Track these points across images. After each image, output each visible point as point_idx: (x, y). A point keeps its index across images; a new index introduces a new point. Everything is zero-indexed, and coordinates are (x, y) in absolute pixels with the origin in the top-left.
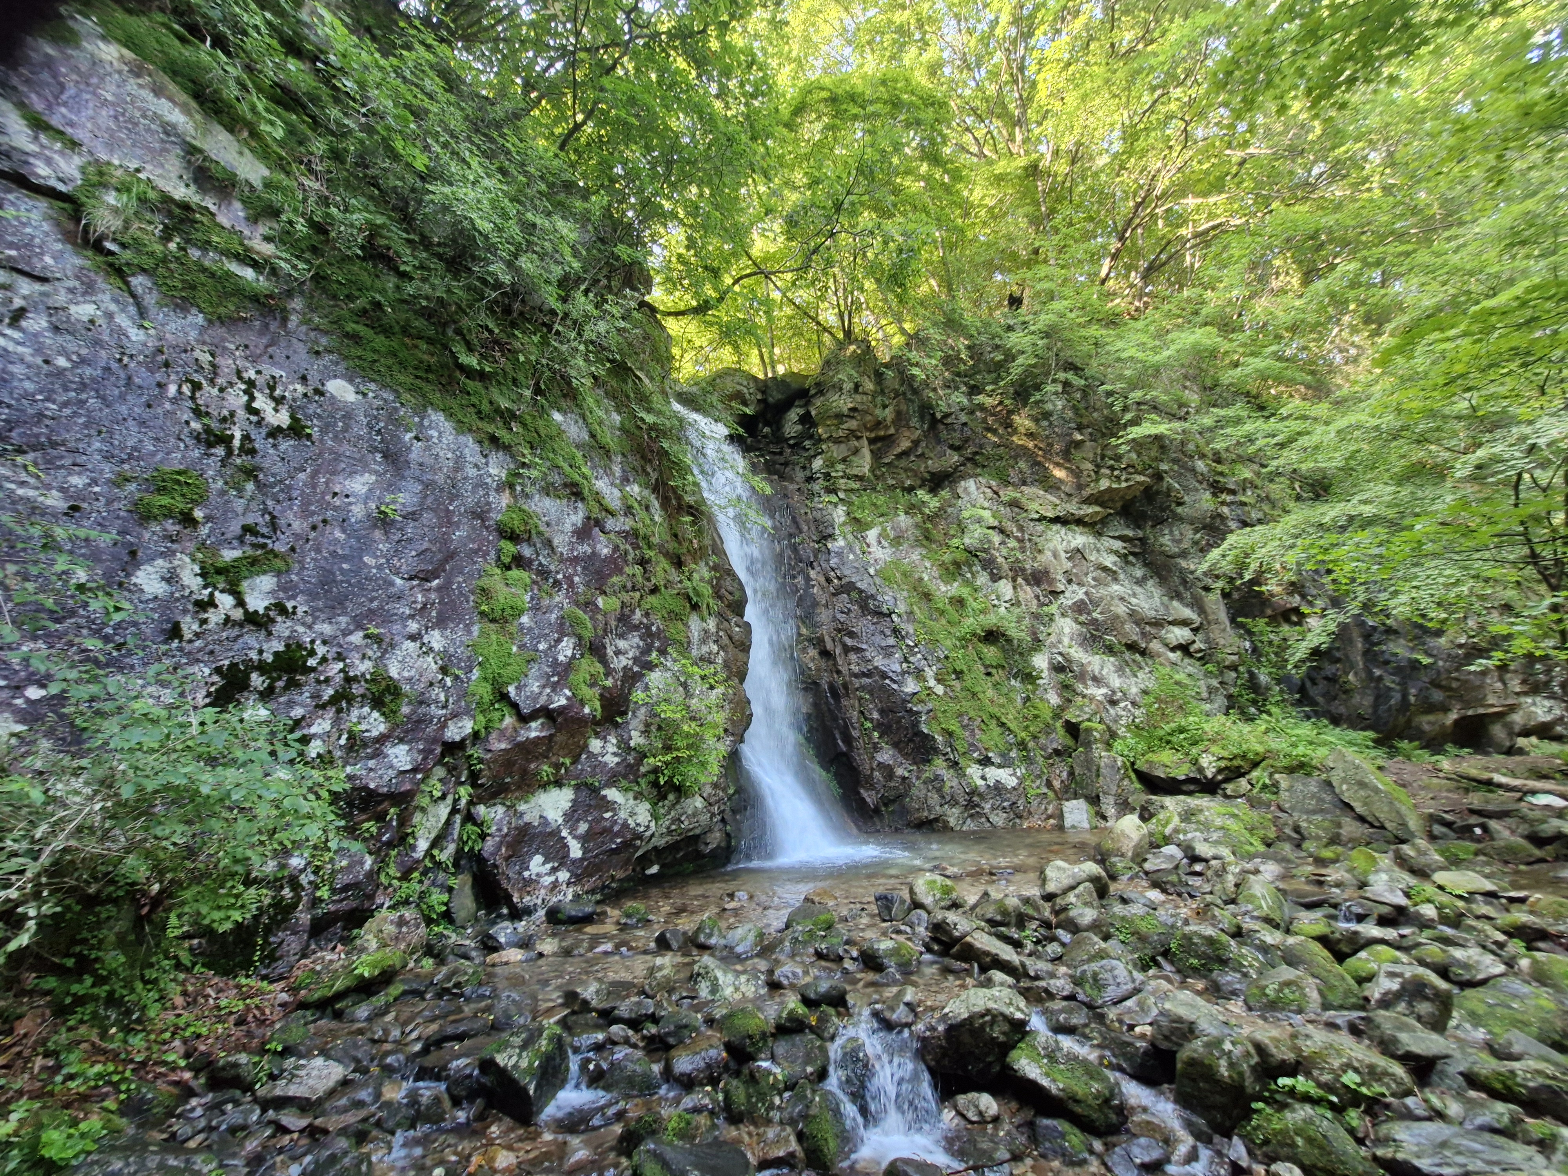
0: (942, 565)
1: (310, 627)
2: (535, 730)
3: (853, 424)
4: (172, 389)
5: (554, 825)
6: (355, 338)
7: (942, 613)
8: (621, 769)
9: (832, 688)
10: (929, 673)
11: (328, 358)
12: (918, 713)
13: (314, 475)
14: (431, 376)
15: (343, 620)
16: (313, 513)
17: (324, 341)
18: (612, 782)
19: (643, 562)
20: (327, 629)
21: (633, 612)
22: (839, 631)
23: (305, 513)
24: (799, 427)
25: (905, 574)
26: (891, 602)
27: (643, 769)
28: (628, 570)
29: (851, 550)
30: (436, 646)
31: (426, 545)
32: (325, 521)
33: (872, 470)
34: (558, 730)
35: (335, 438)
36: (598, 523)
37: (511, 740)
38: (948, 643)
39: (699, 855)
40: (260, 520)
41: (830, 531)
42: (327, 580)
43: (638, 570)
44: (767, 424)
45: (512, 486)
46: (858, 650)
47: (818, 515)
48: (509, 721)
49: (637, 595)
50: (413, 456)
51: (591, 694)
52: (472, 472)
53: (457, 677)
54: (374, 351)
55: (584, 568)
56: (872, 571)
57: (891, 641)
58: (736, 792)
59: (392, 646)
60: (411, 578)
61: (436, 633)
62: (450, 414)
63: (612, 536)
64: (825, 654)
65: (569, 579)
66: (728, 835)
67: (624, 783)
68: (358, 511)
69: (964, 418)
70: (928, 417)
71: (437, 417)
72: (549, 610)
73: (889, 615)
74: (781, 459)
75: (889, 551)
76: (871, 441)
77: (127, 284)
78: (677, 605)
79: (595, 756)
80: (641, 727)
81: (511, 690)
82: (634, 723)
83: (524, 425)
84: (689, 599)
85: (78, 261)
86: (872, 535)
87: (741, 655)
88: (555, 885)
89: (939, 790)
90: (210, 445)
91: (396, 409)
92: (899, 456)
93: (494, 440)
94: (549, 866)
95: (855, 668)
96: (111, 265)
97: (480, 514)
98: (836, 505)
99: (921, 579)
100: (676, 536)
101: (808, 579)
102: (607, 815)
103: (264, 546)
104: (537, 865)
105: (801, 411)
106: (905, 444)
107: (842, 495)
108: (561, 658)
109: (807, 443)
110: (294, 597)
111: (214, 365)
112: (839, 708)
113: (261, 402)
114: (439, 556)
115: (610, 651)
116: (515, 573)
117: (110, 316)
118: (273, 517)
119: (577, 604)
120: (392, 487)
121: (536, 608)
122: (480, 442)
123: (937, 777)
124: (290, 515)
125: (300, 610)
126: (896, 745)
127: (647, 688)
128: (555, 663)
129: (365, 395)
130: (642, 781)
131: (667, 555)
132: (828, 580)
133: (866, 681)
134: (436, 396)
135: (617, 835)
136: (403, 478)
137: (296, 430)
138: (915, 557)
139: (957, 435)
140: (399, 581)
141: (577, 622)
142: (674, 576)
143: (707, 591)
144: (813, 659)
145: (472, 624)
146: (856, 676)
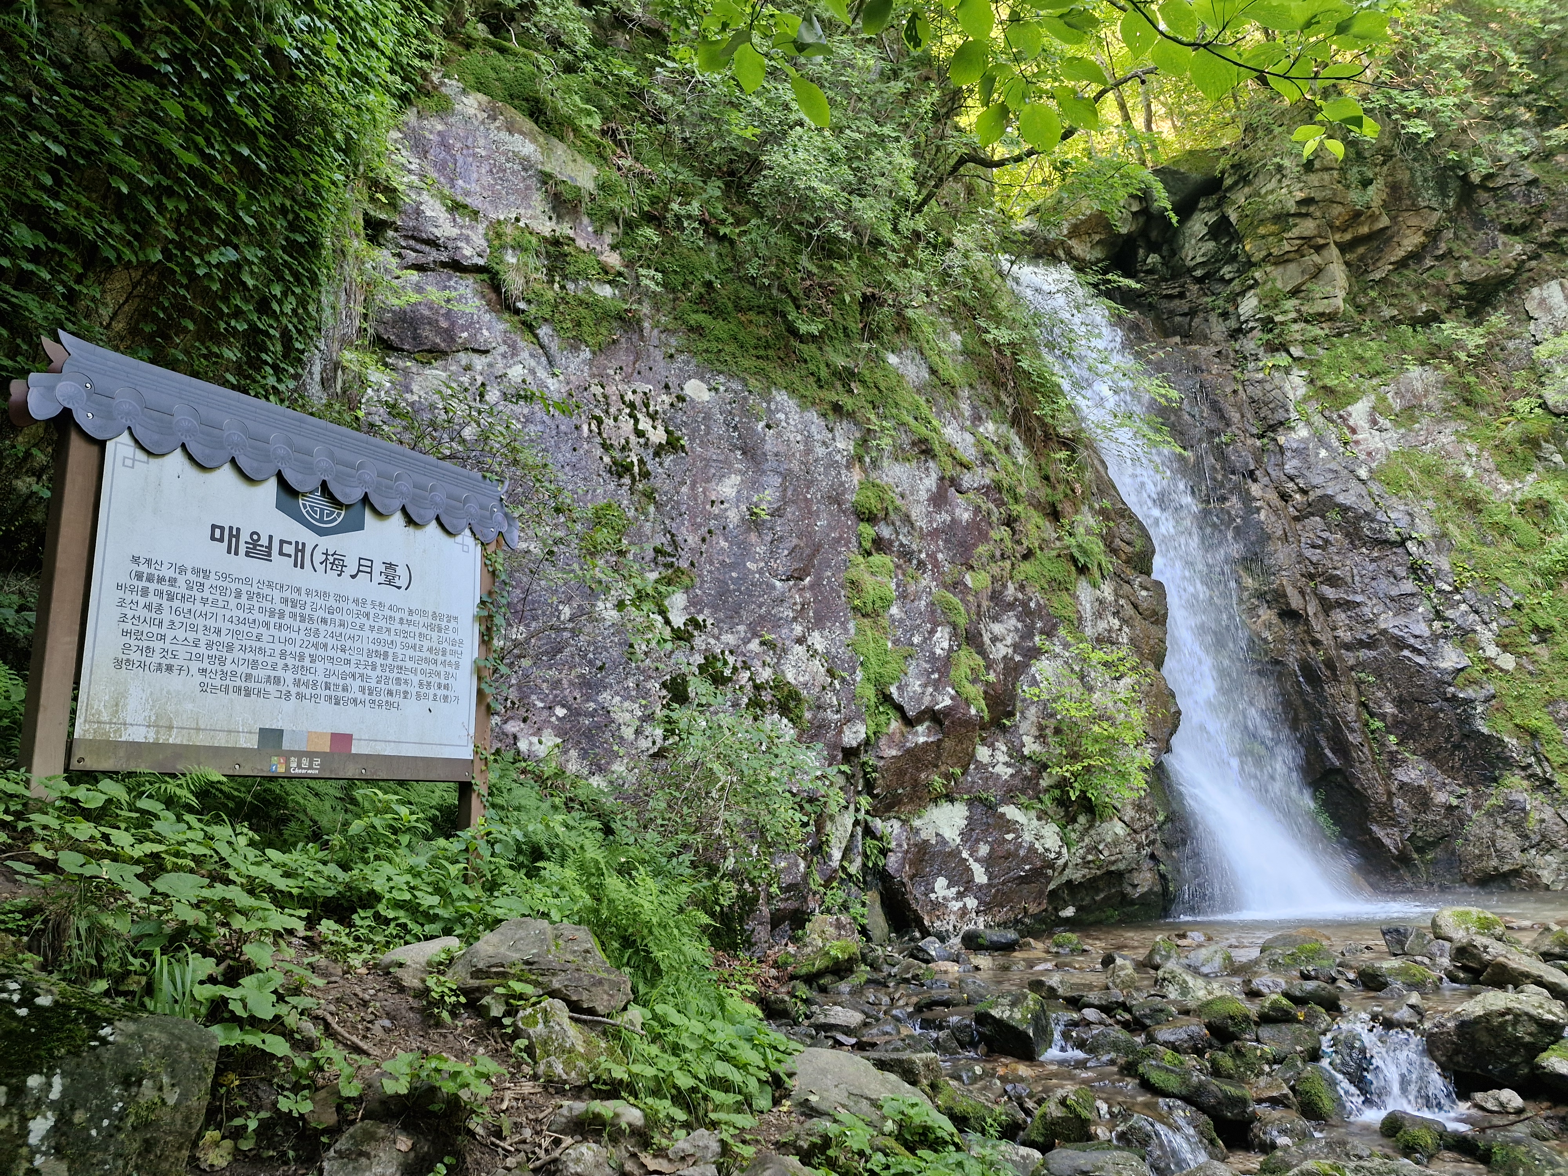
0: (1501, 446)
1: (718, 639)
2: (922, 735)
3: (1308, 227)
4: (585, 428)
5: (953, 845)
6: (698, 330)
7: (1505, 530)
8: (1017, 781)
9: (1307, 668)
10: (1485, 635)
11: (681, 358)
12: (1469, 702)
13: (693, 487)
14: (771, 352)
15: (741, 628)
16: (700, 525)
17: (673, 341)
18: (1009, 797)
19: (1010, 522)
20: (729, 639)
21: (1004, 586)
22: (1311, 577)
23: (696, 526)
24: (1211, 245)
25: (1428, 471)
26: (1405, 521)
27: (1044, 783)
28: (995, 534)
29: (1322, 441)
30: (820, 648)
31: (795, 541)
32: (710, 532)
33: (1351, 298)
34: (946, 735)
35: (702, 444)
36: (954, 482)
37: (901, 745)
38: (1520, 582)
39: (1124, 900)
40: (664, 540)
41: (1280, 415)
42: (723, 592)
43: (1004, 532)
44: (1153, 248)
45: (860, 459)
46: (1347, 605)
47: (1256, 392)
48: (895, 725)
49: (1008, 564)
50: (768, 447)
51: (974, 691)
52: (821, 451)
53: (843, 680)
54: (718, 340)
55: (946, 541)
56: (1363, 473)
57: (1409, 586)
58: (1167, 819)
59: (785, 651)
60: (788, 580)
61: (816, 634)
62: (791, 390)
63: (971, 495)
64: (1289, 615)
65: (932, 556)
66: (1163, 877)
67: (1023, 799)
68: (733, 517)
69: (1529, 172)
70: (1454, 185)
71: (781, 397)
72: (917, 597)
73: (1402, 544)
74: (1182, 305)
75: (1393, 435)
76: (1344, 248)
77: (536, 336)
78: (1062, 570)
79: (985, 766)
80: (1034, 731)
81: (893, 690)
82: (1024, 727)
83: (863, 382)
84: (1074, 560)
85: (502, 327)
86: (1359, 412)
87: (1154, 630)
88: (964, 911)
89: (1518, 827)
90: (620, 477)
91: (745, 398)
92: (1402, 264)
93: (837, 408)
94: (954, 890)
95: (1346, 636)
96: (524, 323)
97: (835, 499)
98: (1287, 371)
99: (1459, 478)
100: (1047, 478)
101: (1247, 498)
102: (1010, 837)
103: (672, 565)
104: (941, 887)
105: (1211, 218)
106: (1411, 241)
107: (1296, 351)
108: (938, 651)
109: (1227, 271)
110: (700, 611)
111: (605, 397)
112: (1324, 701)
113: (645, 424)
114: (808, 551)
115: (986, 638)
116: (877, 559)
117: (533, 372)
118: (673, 535)
119: (946, 587)
120: (755, 485)
121: (903, 596)
122: (824, 415)
123: (1510, 806)
124: (683, 530)
125: (709, 622)
126: (1430, 755)
127: (1034, 683)
128: (933, 656)
129: (716, 390)
130: (1046, 798)
131: (1037, 505)
132: (1285, 497)
133: (1365, 654)
134: (777, 375)
135: (1025, 860)
136: (764, 472)
137: (672, 445)
138: (1446, 439)
139: (1518, 205)
140: (778, 584)
141: (948, 608)
142: (1049, 530)
143: (1097, 547)
144: (1269, 626)
145: (847, 621)
146: (1348, 647)
